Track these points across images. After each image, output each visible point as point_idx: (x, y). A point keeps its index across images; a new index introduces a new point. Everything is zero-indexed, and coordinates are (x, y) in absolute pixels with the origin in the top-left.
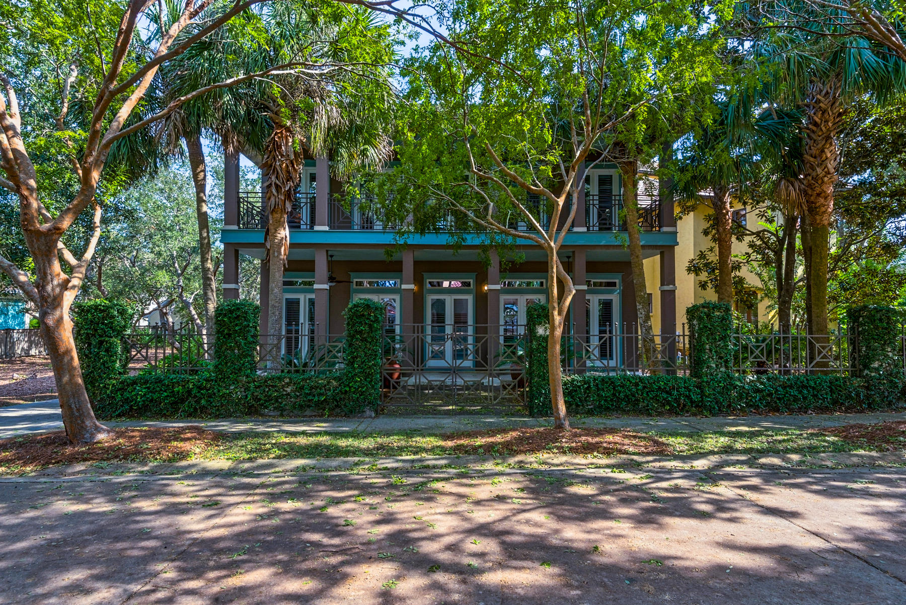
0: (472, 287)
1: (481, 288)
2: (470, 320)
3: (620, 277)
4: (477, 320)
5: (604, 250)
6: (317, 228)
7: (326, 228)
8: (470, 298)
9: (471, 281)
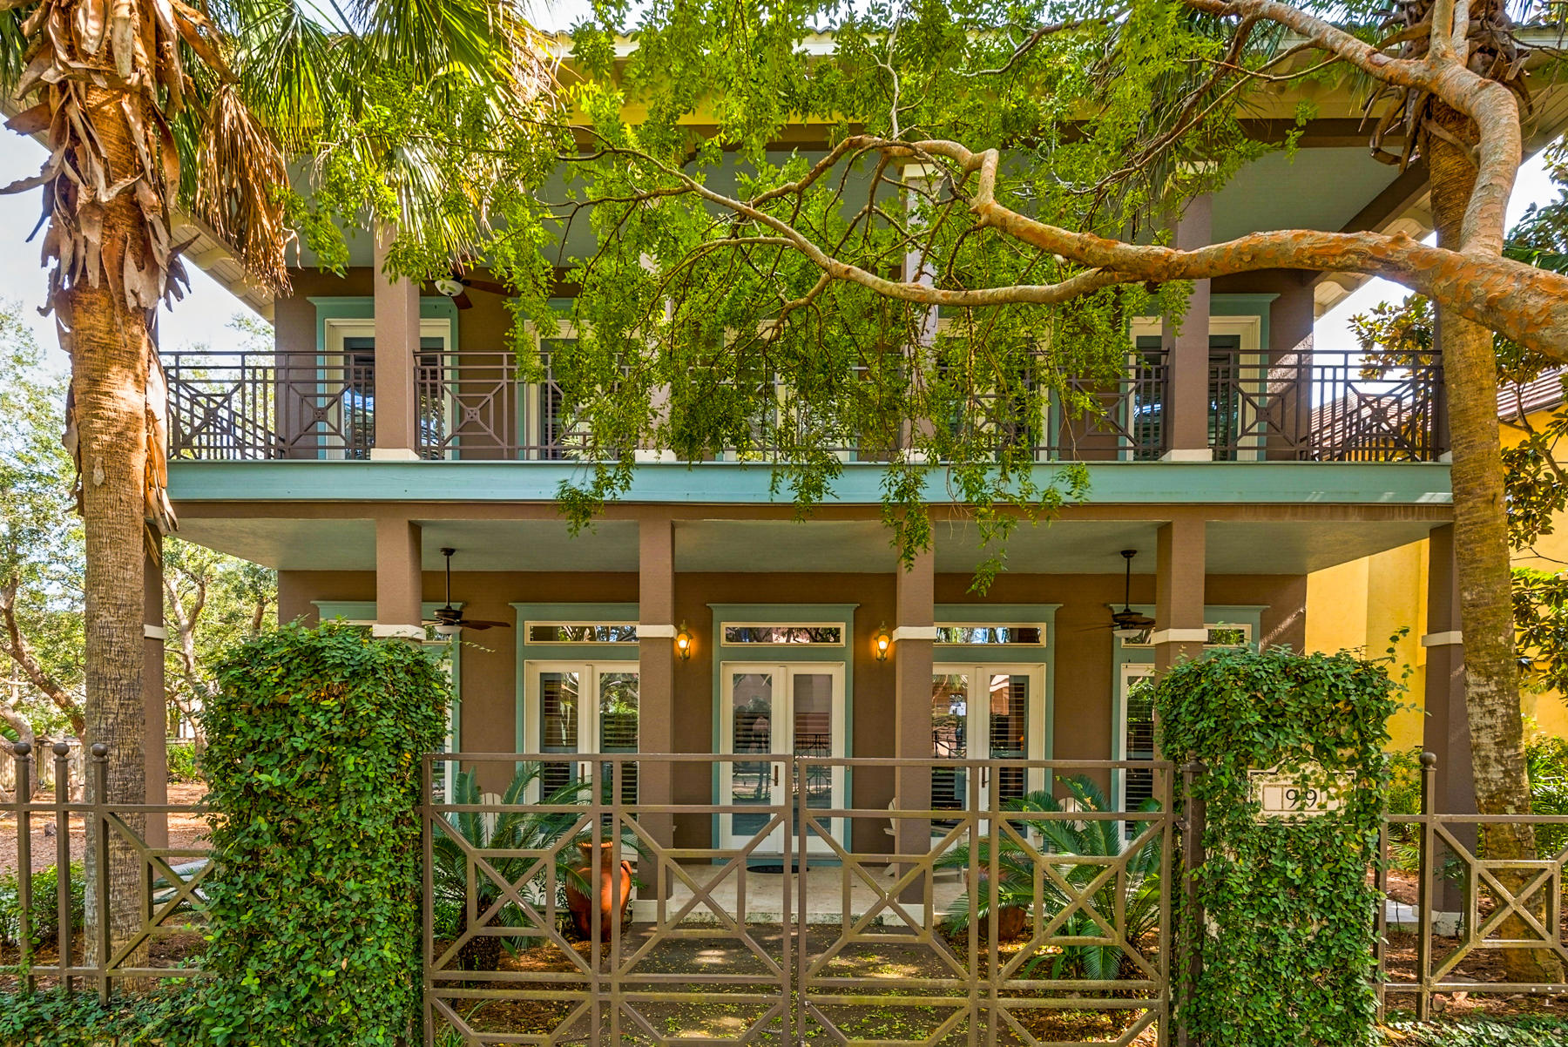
0: (843, 642)
1: (868, 646)
2: (839, 746)
3: (1256, 617)
4: (857, 745)
5: (1263, 520)
6: (377, 455)
7: (410, 456)
8: (838, 674)
9: (842, 626)
